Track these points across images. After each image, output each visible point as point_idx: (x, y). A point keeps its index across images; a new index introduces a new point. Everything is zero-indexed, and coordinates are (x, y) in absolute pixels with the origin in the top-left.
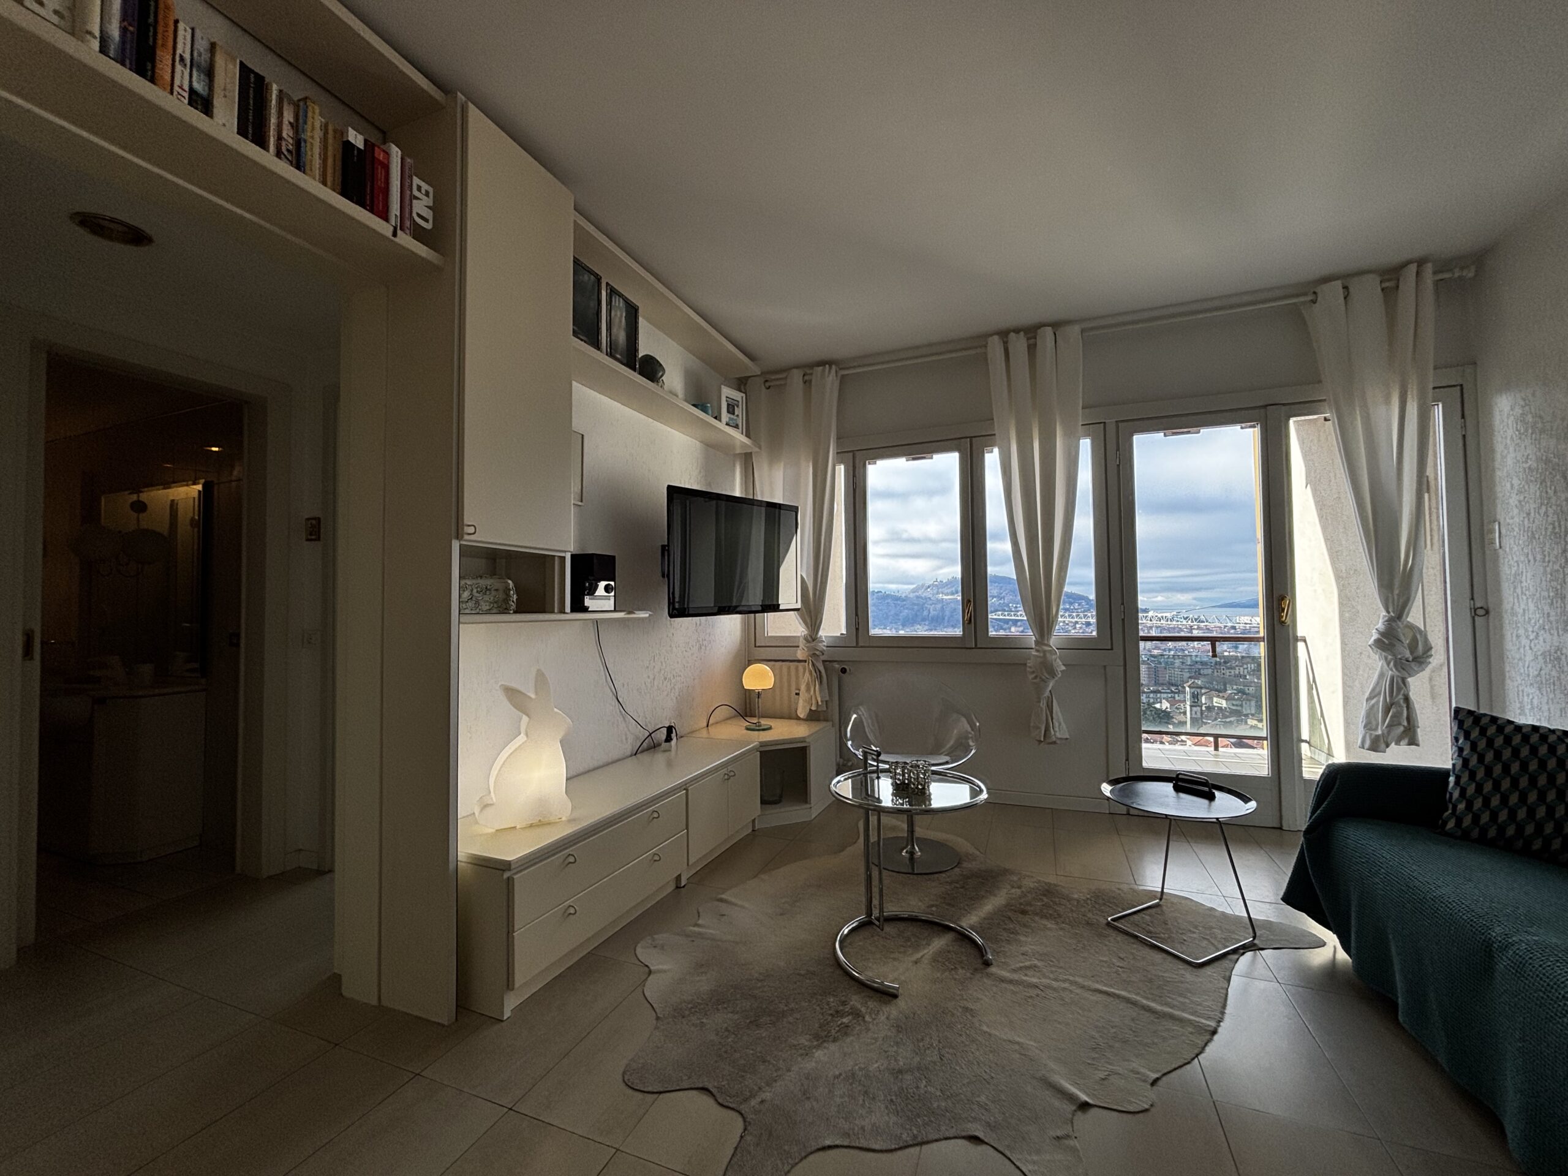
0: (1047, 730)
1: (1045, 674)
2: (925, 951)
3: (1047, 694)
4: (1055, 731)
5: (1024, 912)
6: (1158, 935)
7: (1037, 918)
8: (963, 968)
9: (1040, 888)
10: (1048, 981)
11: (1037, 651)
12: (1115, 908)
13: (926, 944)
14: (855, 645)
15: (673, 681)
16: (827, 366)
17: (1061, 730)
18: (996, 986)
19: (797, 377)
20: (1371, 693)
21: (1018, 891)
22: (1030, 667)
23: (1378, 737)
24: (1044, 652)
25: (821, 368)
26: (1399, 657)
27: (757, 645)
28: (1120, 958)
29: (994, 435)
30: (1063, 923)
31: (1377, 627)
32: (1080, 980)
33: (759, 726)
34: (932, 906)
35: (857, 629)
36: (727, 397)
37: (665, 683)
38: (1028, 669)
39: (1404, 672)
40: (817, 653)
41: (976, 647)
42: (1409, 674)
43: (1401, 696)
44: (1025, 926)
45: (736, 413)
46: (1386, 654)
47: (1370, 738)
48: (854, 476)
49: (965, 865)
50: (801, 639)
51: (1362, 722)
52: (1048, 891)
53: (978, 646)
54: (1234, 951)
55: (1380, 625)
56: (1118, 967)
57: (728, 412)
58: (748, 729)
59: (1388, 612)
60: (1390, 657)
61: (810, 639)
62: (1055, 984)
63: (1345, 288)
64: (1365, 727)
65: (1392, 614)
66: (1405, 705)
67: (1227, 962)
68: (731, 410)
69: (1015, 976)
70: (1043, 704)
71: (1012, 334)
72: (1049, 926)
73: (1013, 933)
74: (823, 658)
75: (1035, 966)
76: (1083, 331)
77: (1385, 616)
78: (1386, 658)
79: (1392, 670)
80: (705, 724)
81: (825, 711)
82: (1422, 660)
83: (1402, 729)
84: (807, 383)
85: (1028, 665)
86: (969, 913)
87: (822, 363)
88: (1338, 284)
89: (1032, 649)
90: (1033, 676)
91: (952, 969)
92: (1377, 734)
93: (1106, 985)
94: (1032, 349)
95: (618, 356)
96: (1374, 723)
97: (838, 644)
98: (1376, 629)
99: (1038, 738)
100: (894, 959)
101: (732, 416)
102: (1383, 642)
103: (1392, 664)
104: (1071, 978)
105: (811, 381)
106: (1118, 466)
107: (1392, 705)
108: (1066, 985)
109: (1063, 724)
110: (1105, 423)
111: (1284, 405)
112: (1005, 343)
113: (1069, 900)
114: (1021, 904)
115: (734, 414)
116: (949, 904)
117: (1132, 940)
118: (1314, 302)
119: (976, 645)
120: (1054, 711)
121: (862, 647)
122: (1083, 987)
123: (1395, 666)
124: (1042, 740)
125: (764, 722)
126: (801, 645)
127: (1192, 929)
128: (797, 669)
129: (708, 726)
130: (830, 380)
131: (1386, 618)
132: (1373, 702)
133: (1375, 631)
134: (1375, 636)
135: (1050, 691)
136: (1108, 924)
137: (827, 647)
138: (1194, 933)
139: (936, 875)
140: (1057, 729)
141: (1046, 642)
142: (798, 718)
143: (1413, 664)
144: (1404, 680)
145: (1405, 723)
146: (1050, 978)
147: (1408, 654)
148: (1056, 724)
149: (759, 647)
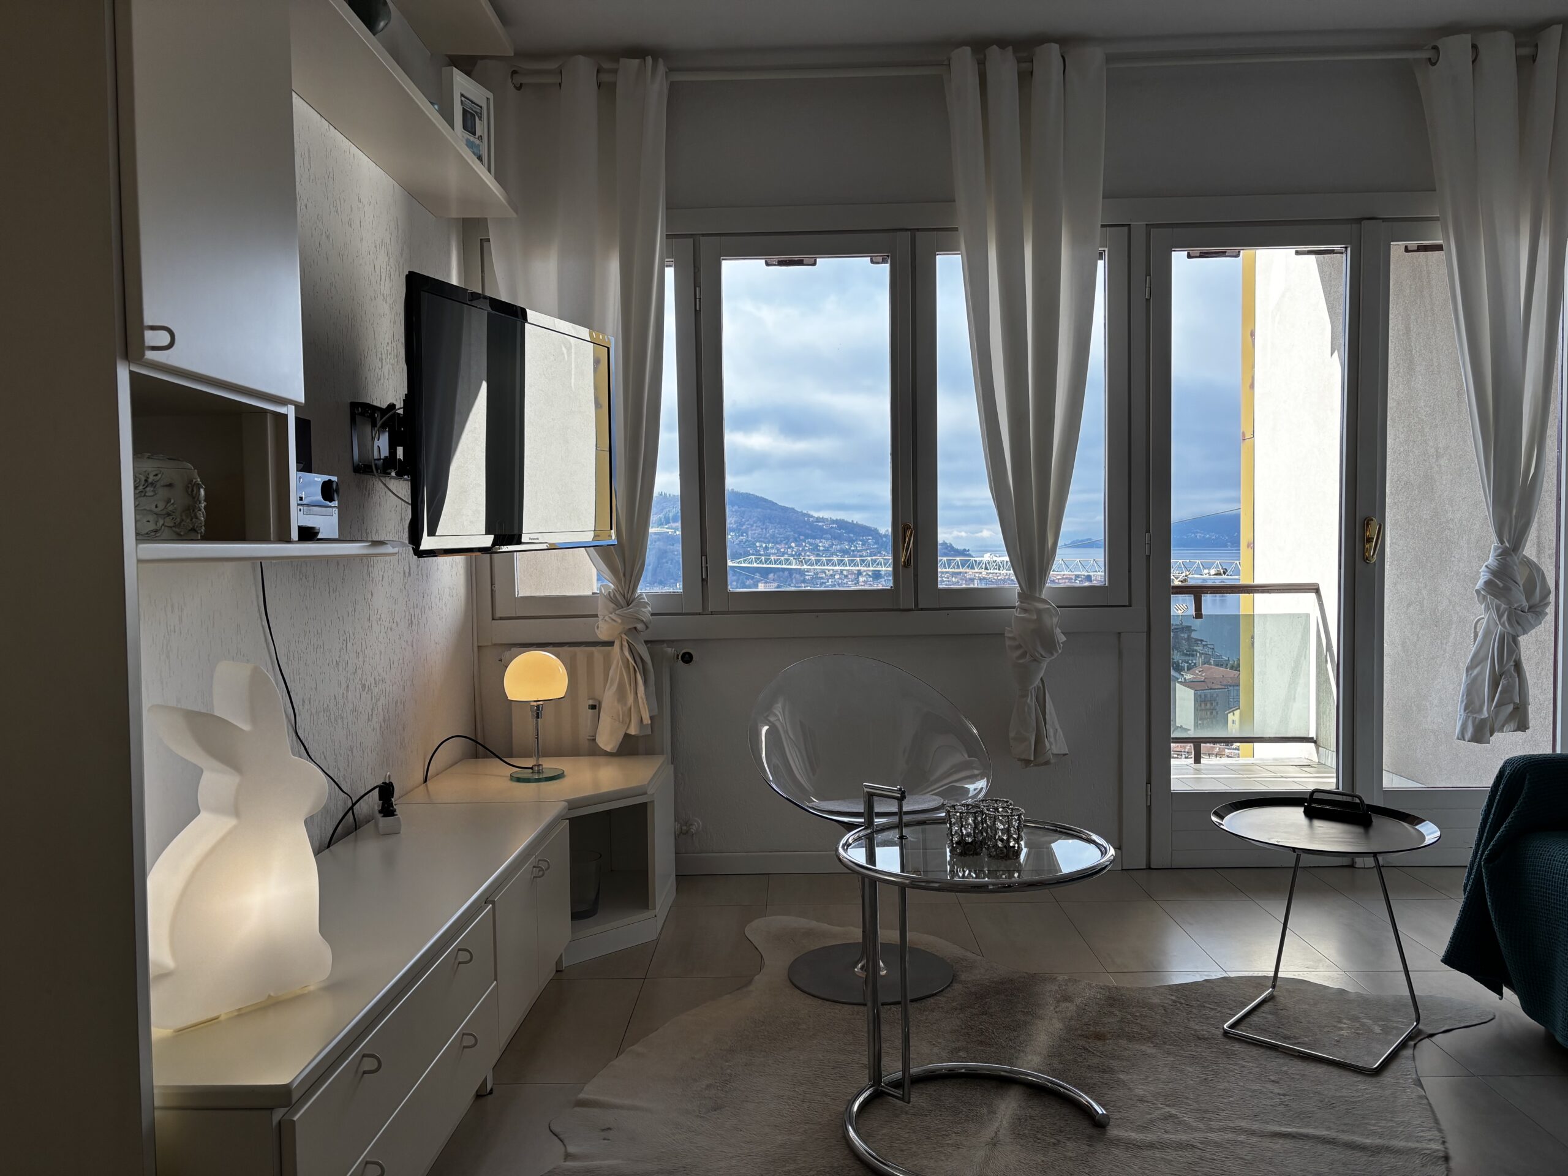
0: (1039, 741)
1: (1040, 649)
2: (996, 1125)
3: (1037, 682)
4: (1051, 744)
5: (1100, 1037)
6: (1300, 1041)
7: (1123, 1042)
8: (1069, 1139)
9: (1099, 996)
10: (1202, 1135)
11: (1025, 610)
12: (1219, 1009)
13: (989, 1112)
14: (701, 611)
15: (375, 691)
16: (649, 59)
17: (1056, 743)
18: (1136, 1157)
19: (583, 71)
20: (1472, 660)
21: (1072, 1007)
22: (1013, 639)
23: (1483, 721)
24: (1039, 612)
25: (636, 62)
26: (1516, 605)
27: (498, 615)
28: (1273, 1081)
29: (956, 229)
30: (1165, 1043)
31: (1485, 564)
32: (1242, 1124)
33: (539, 772)
34: (958, 1049)
35: (704, 581)
36: (462, 95)
37: (364, 694)
38: (1008, 643)
39: (1519, 628)
40: (640, 626)
41: (917, 608)
42: (1523, 628)
43: (1512, 663)
44: (1114, 1057)
45: (478, 133)
46: (1499, 602)
47: (1473, 722)
48: (696, 284)
49: (963, 977)
50: (601, 603)
51: (1462, 701)
52: (1114, 1000)
53: (920, 607)
54: (1403, 1045)
55: (1491, 560)
56: (1279, 1094)
57: (465, 127)
58: (519, 780)
59: (1502, 542)
60: (1503, 606)
61: (619, 599)
62: (1212, 1136)
63: (1474, 47)
64: (1465, 710)
65: (1507, 545)
66: (1516, 675)
67: (1403, 1061)
68: (469, 123)
69: (1150, 1137)
70: (1031, 701)
71: (994, 51)
72: (1149, 1051)
73: (1105, 1071)
74: (647, 635)
75: (1172, 1116)
76: (1109, 59)
77: (1498, 548)
78: (1498, 609)
79: (1503, 625)
80: (422, 779)
81: (648, 735)
82: (1537, 610)
83: (1511, 707)
84: (606, 89)
85: (1006, 635)
86: (1023, 1051)
87: (638, 52)
88: (1467, 38)
89: (1014, 607)
90: (1018, 653)
91: (1054, 1144)
92: (1483, 717)
93: (1280, 1124)
94: (1025, 77)
96: (1477, 703)
97: (668, 608)
98: (1486, 566)
99: (1023, 757)
100: (957, 1146)
101: (472, 139)
102: (1497, 585)
103: (1505, 617)
104: (1231, 1124)
105: (614, 85)
106: (1148, 300)
107: (1501, 676)
108: (1230, 1136)
109: (1059, 730)
110: (1130, 225)
111: (1384, 220)
112: (982, 63)
113: (1152, 1007)
114: (1086, 1024)
115: (474, 134)
116: (981, 1043)
117: (1273, 1054)
118: (1433, 63)
119: (916, 604)
120: (1047, 711)
121: (712, 613)
122: (1253, 1133)
123: (1509, 619)
124: (1032, 759)
125: (550, 765)
126: (601, 611)
127: (1335, 1024)
128: (590, 658)
129: (425, 781)
130: (657, 87)
131: (1500, 551)
132: (1476, 672)
133: (1483, 568)
134: (1483, 577)
135: (1041, 679)
136: (1226, 1033)
137: (652, 615)
138: (1342, 1029)
139: (931, 1000)
140: (1052, 740)
141: (1037, 595)
142: (598, 754)
143: (1529, 616)
144: (1515, 639)
145: (1517, 701)
146: (1201, 1130)
147: (1525, 604)
148: (1051, 732)
149: (501, 619)
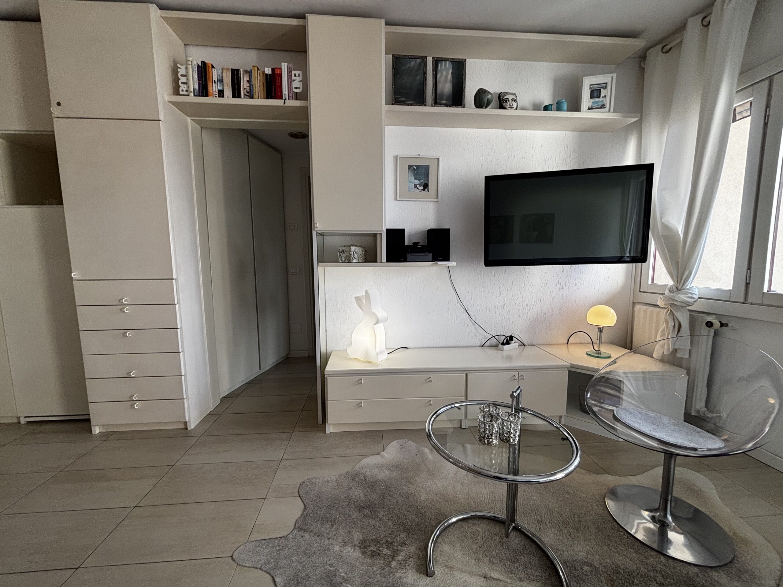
14: (742, 300)
27: (641, 290)
33: (598, 354)
35: (747, 284)
36: (591, 85)
45: (602, 95)
48: (768, 107)
50: (667, 289)
57: (592, 97)
61: (675, 289)
68: (595, 95)
80: (566, 343)
95: (444, 102)
97: (717, 297)
101: (597, 100)
105: (710, 21)
115: (599, 97)
121: (752, 304)
129: (567, 343)
137: (698, 298)
142: (653, 358)
149: (642, 292)
